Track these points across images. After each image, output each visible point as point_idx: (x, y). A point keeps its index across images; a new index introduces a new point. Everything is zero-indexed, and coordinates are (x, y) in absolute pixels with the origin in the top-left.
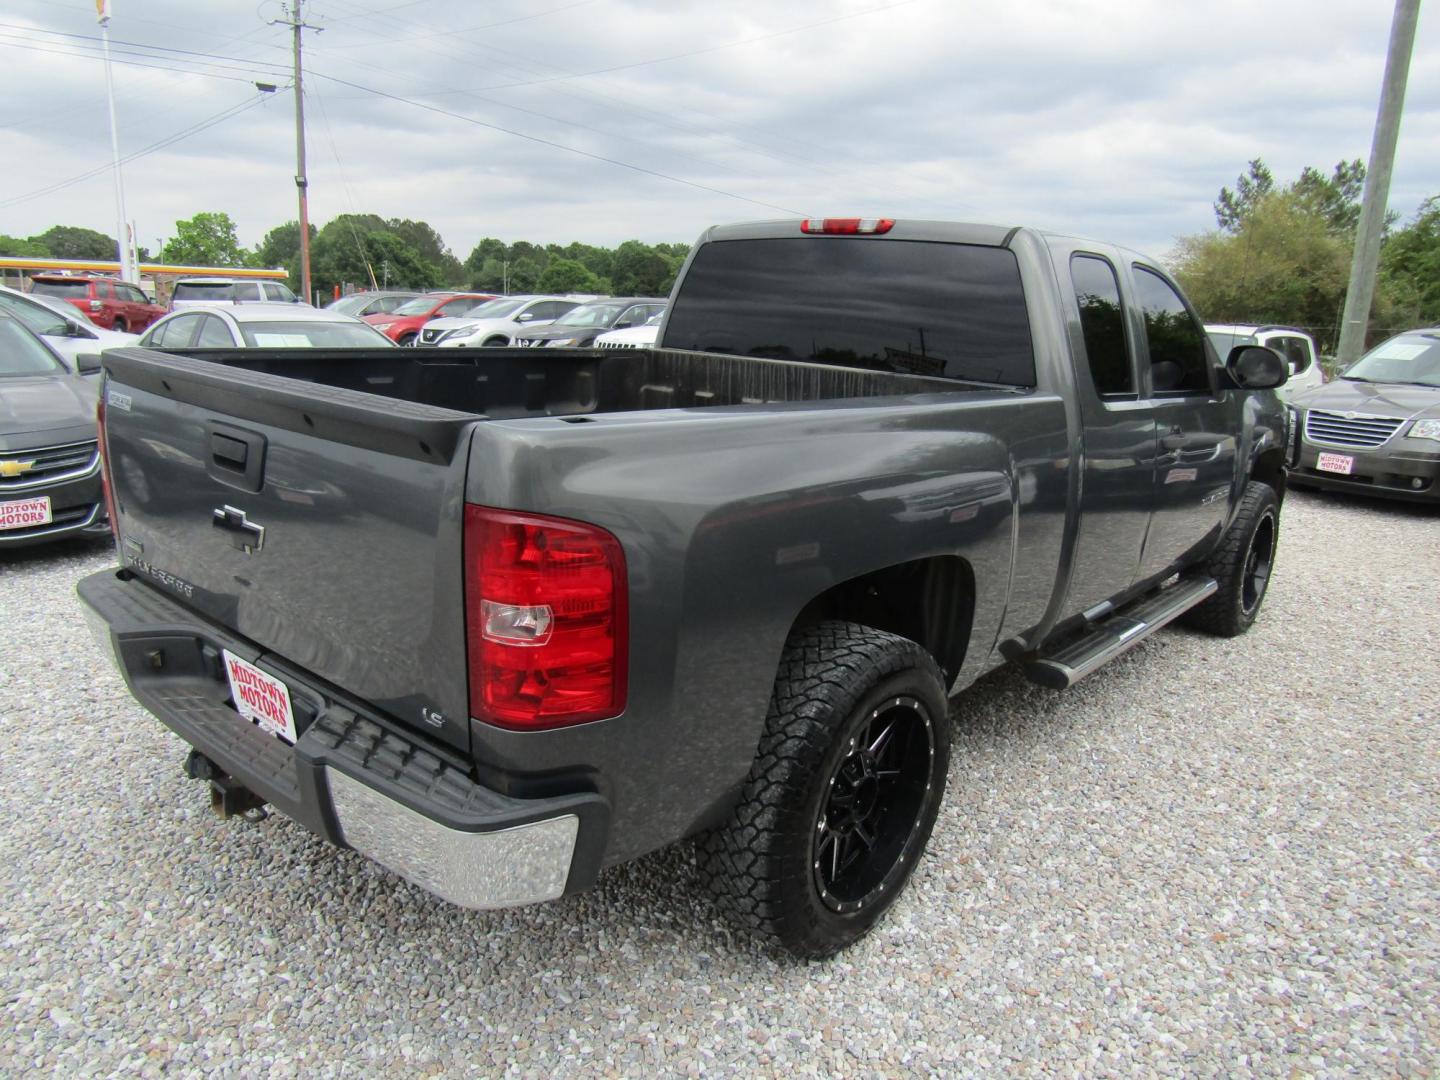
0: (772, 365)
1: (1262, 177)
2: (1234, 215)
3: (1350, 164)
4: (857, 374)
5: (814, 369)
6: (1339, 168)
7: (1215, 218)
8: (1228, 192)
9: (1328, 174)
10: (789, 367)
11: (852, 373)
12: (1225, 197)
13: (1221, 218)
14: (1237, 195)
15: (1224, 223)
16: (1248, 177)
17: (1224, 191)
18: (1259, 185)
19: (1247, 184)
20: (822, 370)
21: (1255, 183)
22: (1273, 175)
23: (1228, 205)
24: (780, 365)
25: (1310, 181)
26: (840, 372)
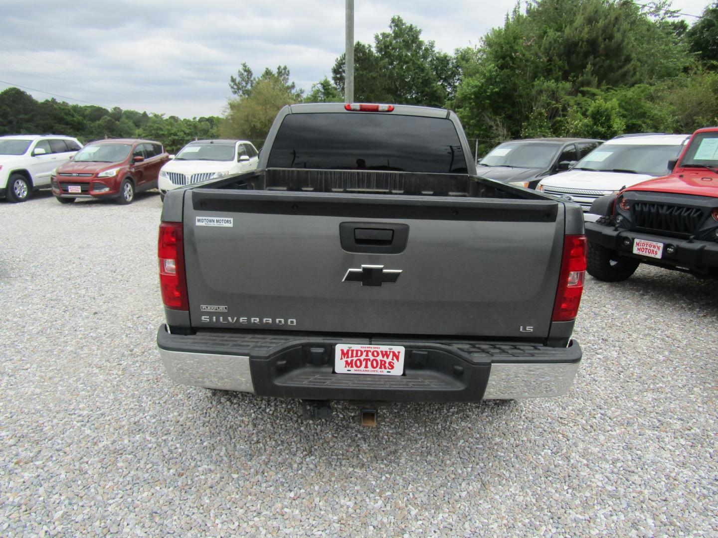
0: (349, 172)
1: (249, 72)
2: (239, 89)
3: (282, 67)
4: (395, 174)
5: (372, 173)
6: (279, 69)
7: (230, 90)
8: (234, 77)
9: (275, 71)
10: (358, 173)
11: (393, 173)
12: (233, 80)
13: (233, 90)
14: (238, 80)
15: (235, 92)
16: (243, 71)
17: (232, 77)
18: (248, 75)
19: (242, 74)
20: (377, 173)
21: (245, 74)
22: (253, 70)
23: (235, 84)
24: (354, 172)
25: (268, 73)
26: (386, 173)
